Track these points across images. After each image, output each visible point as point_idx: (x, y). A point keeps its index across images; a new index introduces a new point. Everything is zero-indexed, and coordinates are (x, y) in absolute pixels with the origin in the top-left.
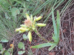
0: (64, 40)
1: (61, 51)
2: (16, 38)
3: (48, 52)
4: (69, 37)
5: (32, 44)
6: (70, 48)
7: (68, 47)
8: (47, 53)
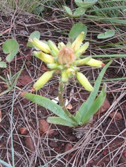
0: (96, 131)
1: (66, 143)
2: (17, 19)
3: (41, 115)
4: (110, 138)
5: (32, 68)
6: (89, 157)
7: (87, 153)
8: (39, 117)
